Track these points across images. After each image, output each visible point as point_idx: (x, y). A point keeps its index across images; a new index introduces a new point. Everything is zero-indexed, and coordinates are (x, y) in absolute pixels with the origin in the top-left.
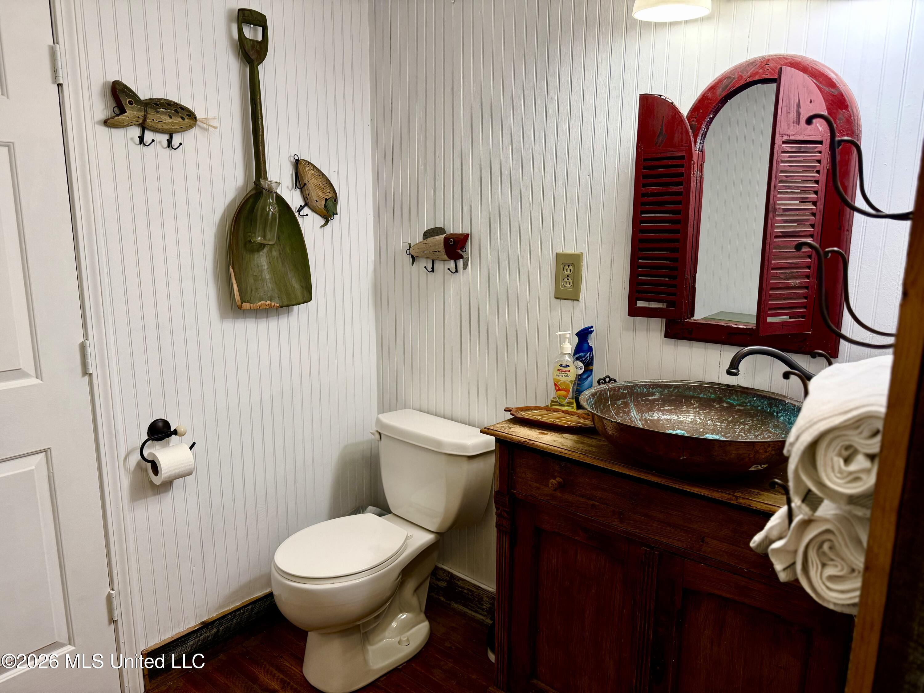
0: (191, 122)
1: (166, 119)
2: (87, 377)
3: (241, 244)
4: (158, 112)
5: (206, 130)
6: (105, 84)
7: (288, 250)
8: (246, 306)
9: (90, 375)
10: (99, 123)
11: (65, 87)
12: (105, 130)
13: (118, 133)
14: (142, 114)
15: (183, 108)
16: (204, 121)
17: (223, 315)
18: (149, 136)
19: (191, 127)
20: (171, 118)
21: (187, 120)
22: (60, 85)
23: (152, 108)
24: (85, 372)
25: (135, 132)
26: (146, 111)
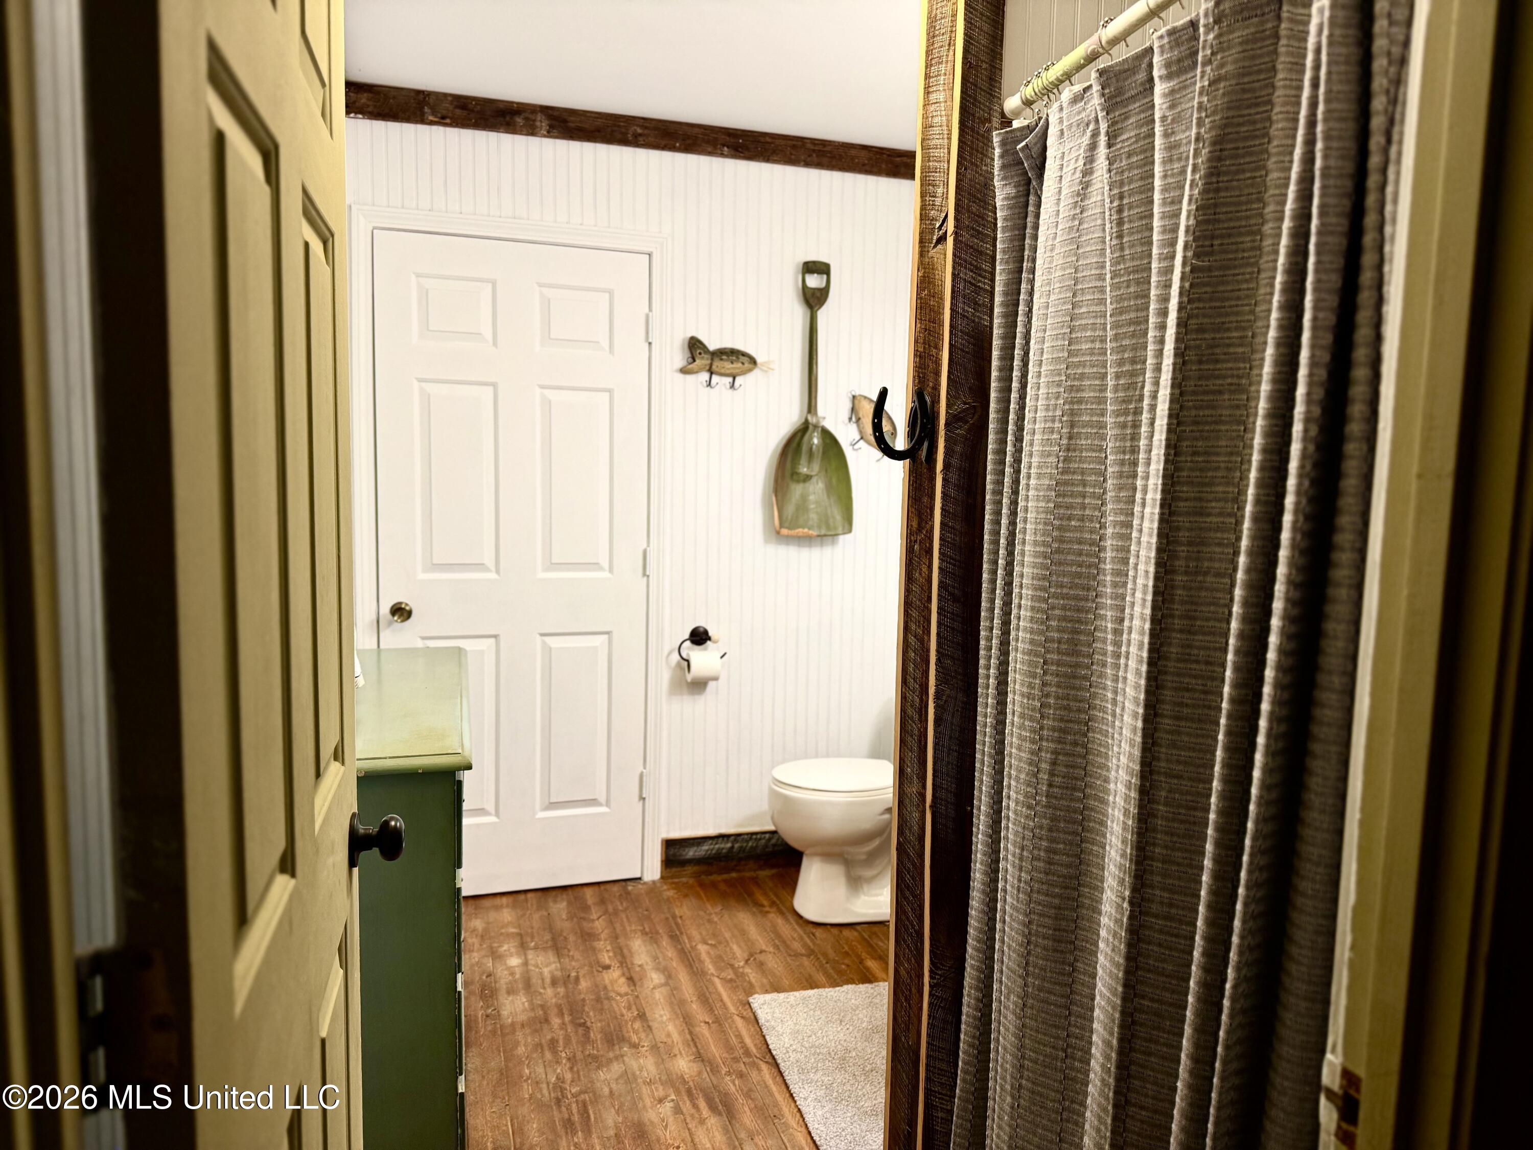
0: (751, 366)
1: (728, 365)
2: (645, 578)
3: (788, 473)
4: (721, 359)
5: (766, 372)
6: (684, 340)
7: (834, 481)
8: (785, 531)
9: (648, 576)
10: (676, 371)
11: (653, 345)
12: (681, 376)
13: (690, 378)
14: (709, 362)
15: (744, 354)
16: (762, 365)
17: (767, 541)
18: (715, 379)
19: (750, 370)
20: (732, 363)
21: (746, 365)
22: (650, 343)
23: (718, 356)
24: (644, 574)
25: (705, 376)
26: (712, 360)
